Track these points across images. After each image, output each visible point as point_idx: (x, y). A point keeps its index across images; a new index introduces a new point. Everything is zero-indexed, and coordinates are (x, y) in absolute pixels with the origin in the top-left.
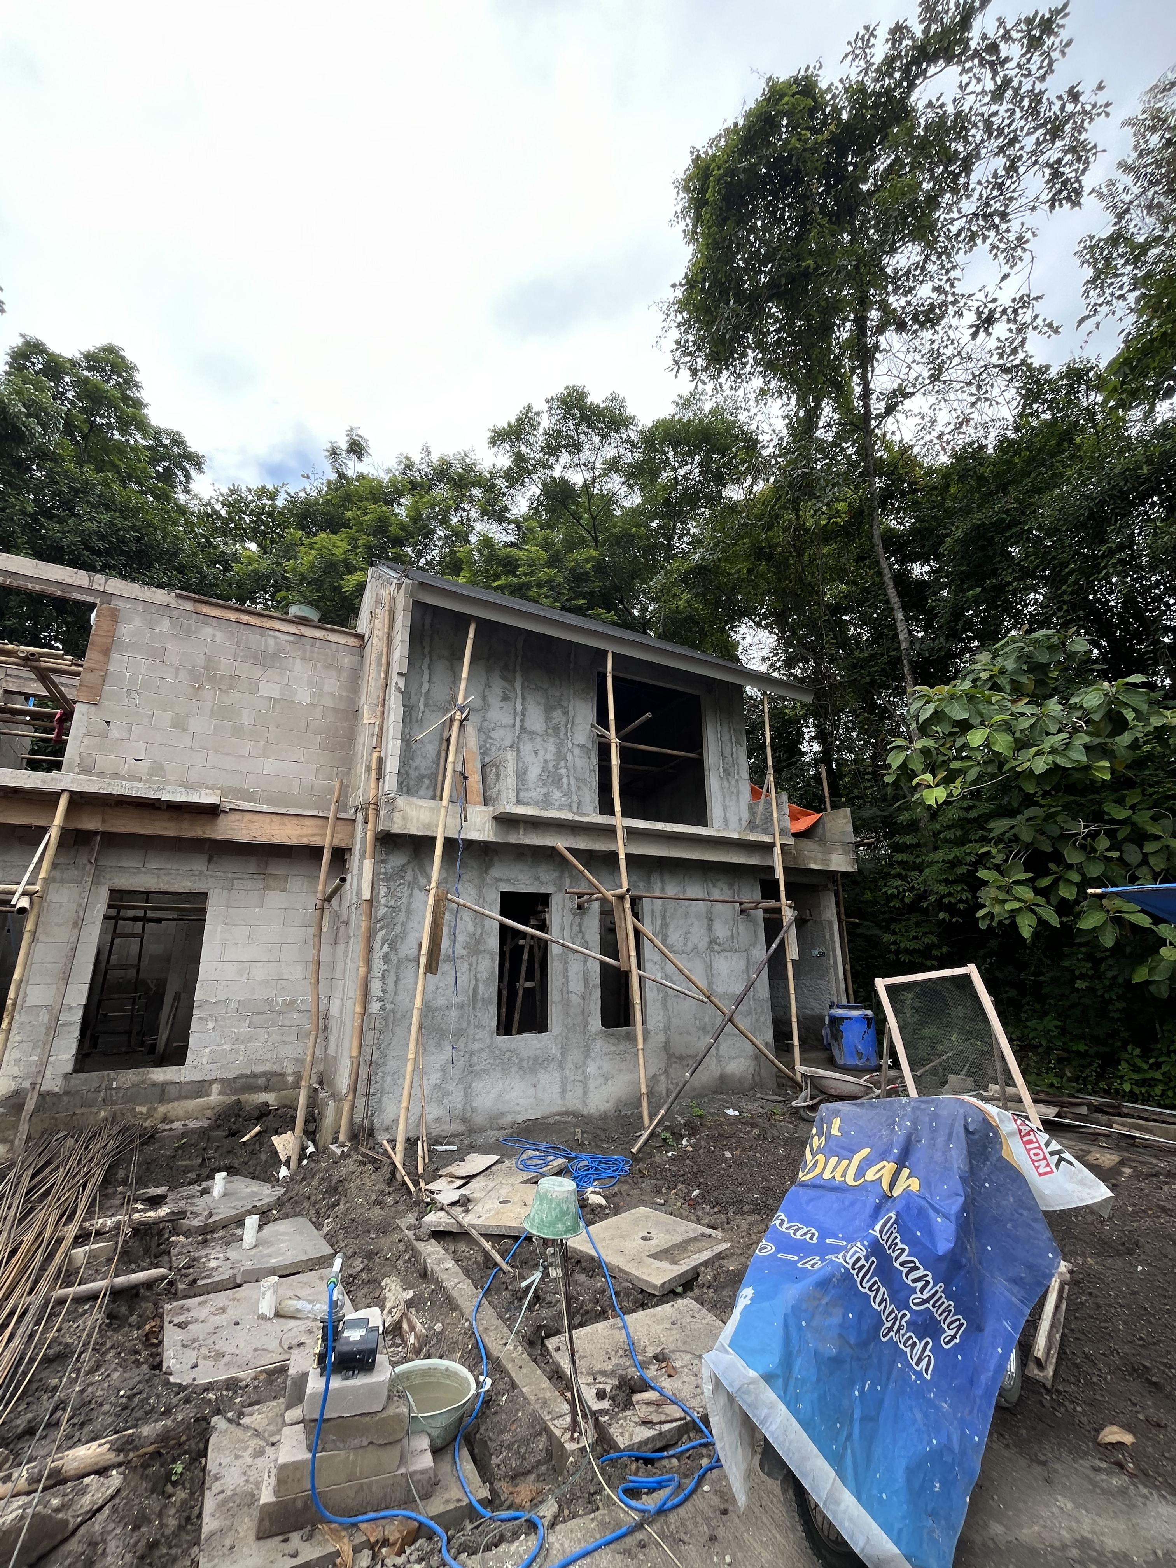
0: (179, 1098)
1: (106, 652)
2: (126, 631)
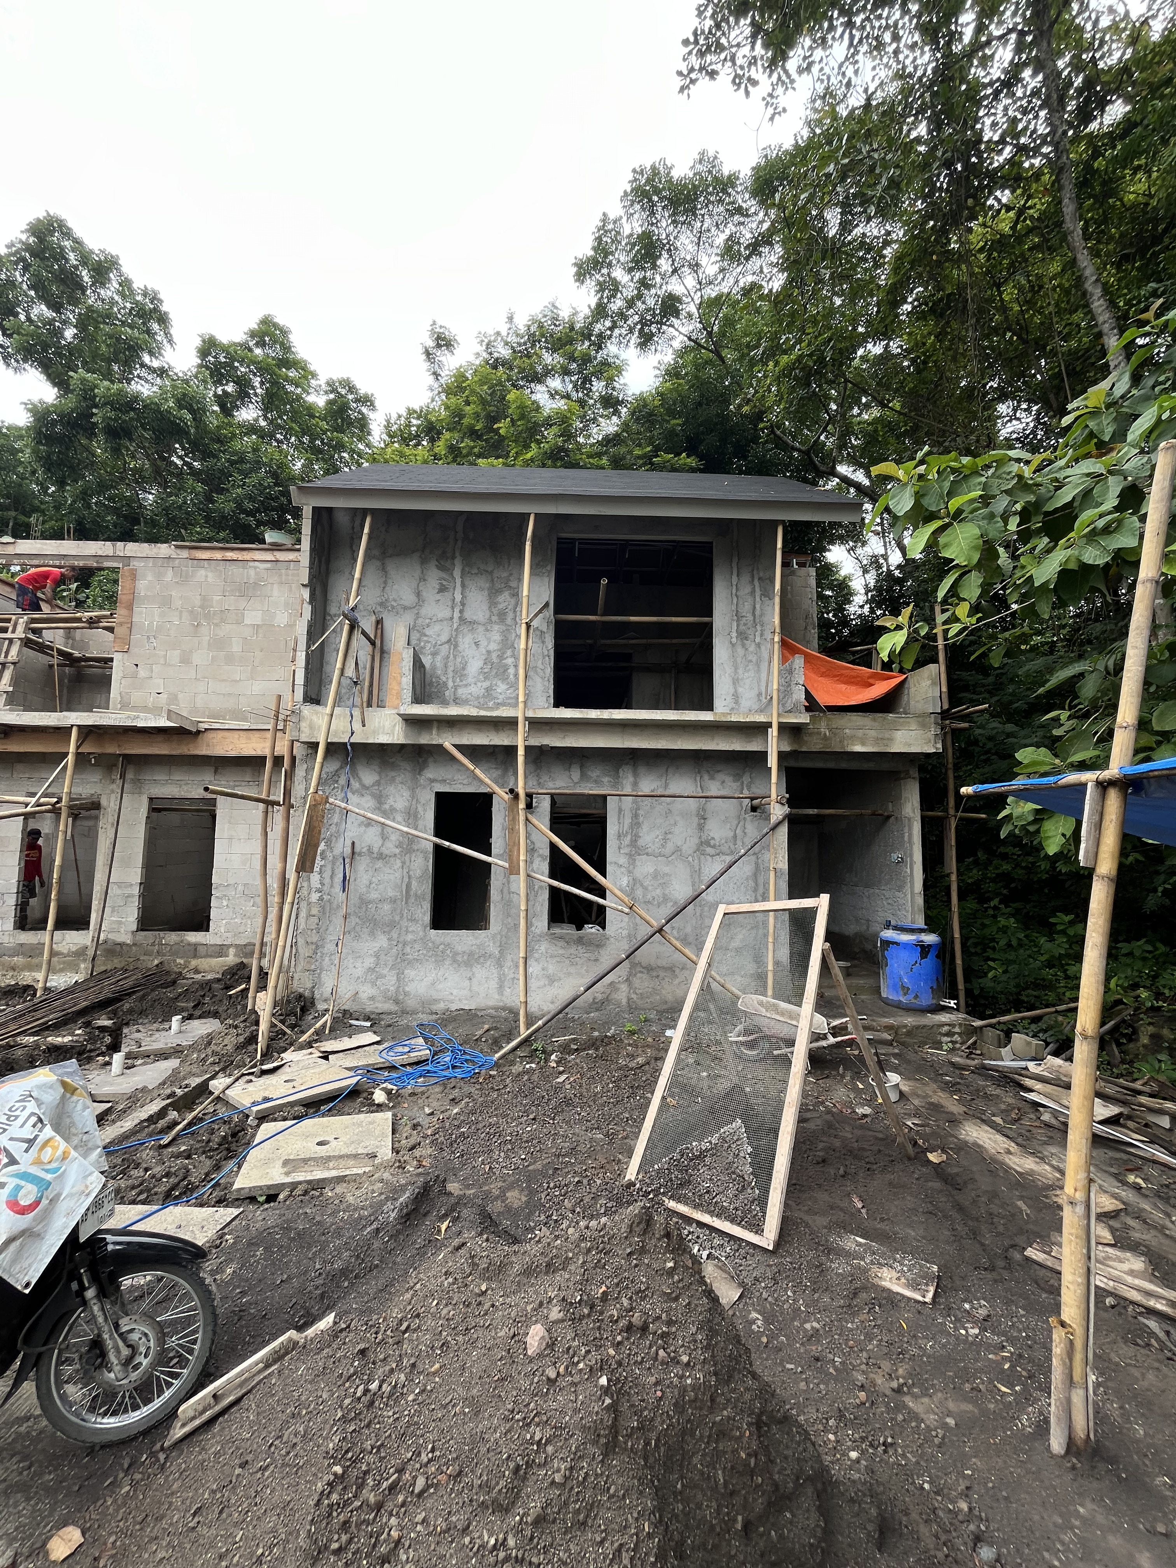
0: (207, 956)
1: (130, 607)
2: (142, 586)
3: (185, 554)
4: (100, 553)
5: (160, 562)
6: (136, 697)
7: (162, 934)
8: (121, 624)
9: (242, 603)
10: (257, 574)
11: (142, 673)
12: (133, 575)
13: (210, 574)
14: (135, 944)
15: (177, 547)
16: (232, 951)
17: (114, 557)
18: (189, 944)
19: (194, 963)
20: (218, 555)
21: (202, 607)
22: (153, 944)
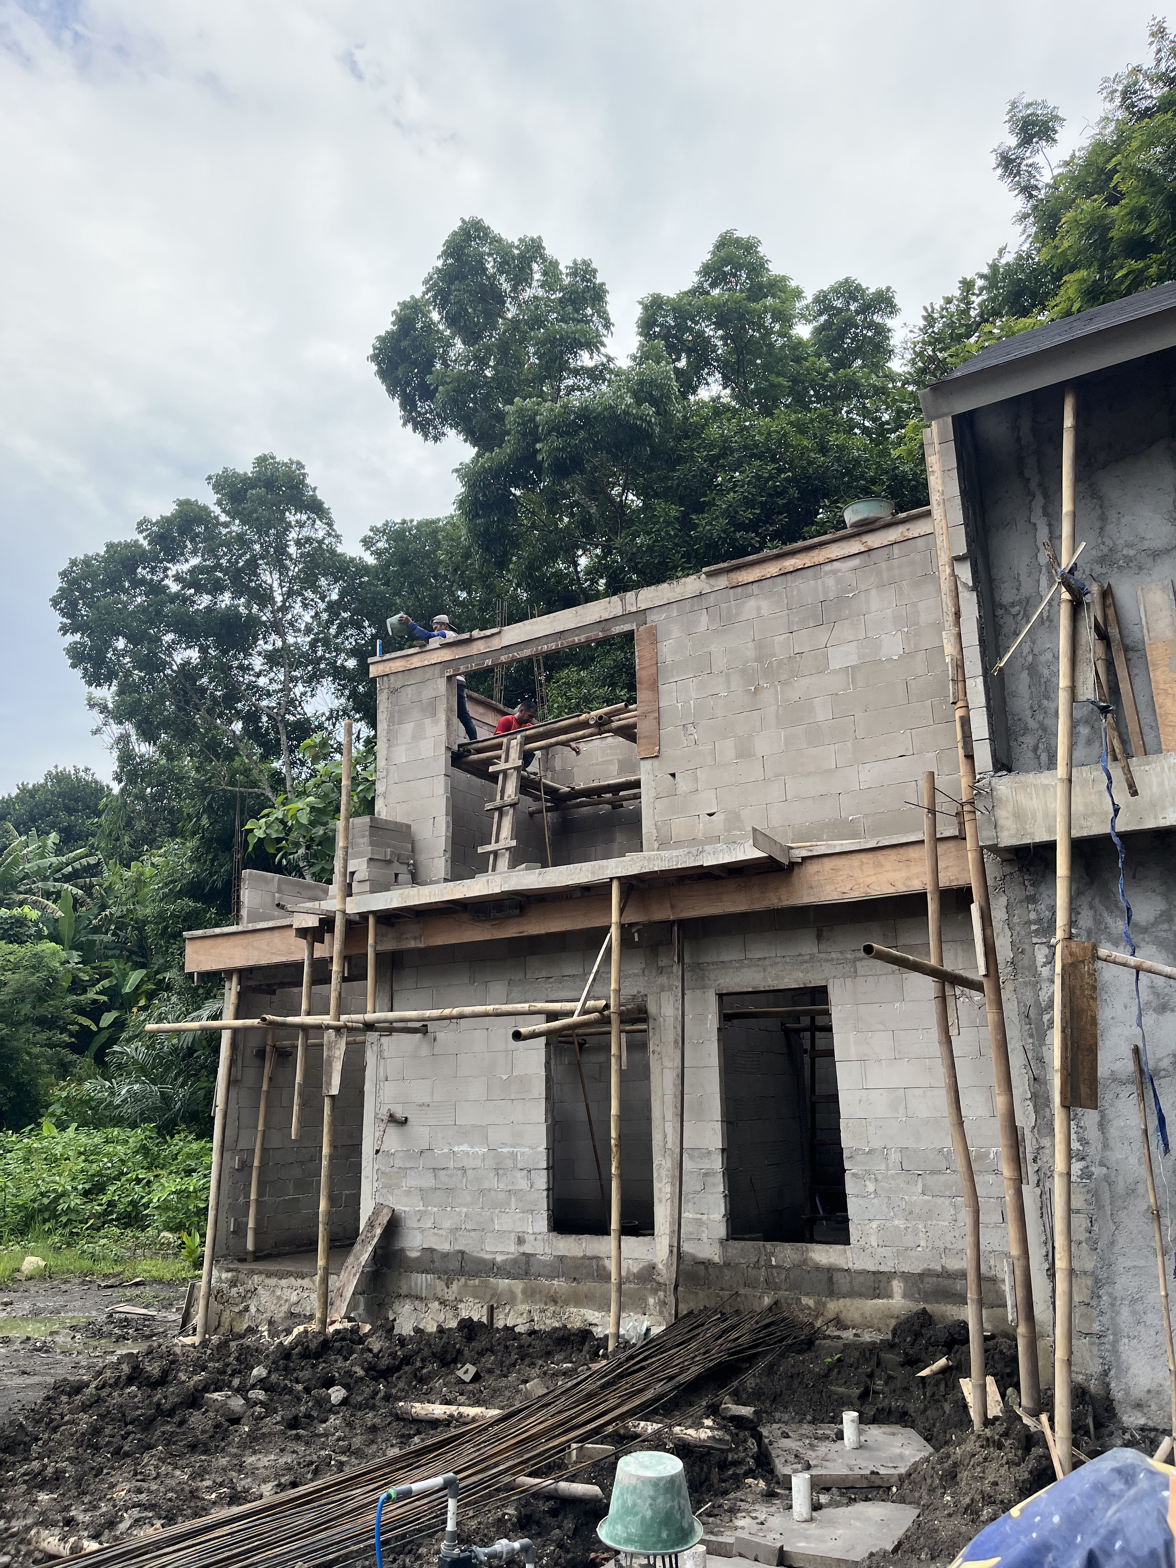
0: (852, 1294)
1: (654, 686)
2: (667, 649)
3: (722, 582)
4: (606, 616)
5: (688, 605)
6: (679, 828)
7: (769, 1245)
8: (645, 715)
9: (822, 636)
10: (838, 581)
11: (683, 784)
12: (653, 637)
13: (764, 604)
14: (727, 1265)
15: (709, 575)
16: (897, 1286)
17: (626, 616)
18: (818, 1268)
19: (833, 1306)
20: (772, 569)
21: (759, 660)
22: (757, 1266)
